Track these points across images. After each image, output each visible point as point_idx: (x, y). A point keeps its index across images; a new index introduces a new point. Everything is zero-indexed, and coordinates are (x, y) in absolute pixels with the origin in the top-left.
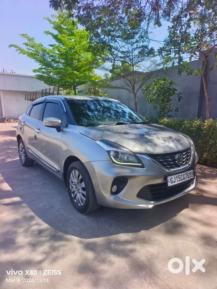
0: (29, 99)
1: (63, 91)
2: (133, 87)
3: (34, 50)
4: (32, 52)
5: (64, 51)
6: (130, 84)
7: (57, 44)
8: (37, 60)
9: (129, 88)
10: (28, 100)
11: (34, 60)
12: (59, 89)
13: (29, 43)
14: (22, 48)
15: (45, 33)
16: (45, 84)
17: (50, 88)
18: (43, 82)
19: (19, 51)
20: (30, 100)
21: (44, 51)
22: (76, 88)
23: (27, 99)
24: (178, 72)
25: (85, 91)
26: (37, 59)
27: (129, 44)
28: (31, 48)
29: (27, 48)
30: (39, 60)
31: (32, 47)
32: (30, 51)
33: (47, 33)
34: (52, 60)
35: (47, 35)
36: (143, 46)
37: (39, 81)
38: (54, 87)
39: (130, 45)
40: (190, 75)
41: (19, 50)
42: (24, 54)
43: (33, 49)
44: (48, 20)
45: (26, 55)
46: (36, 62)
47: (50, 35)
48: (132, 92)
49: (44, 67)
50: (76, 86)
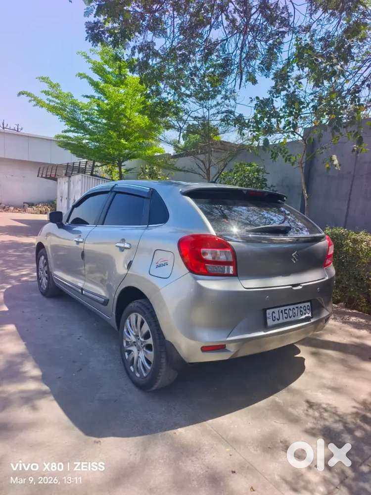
0: (44, 176)
1: (101, 167)
2: (208, 171)
3: (59, 102)
4: (56, 105)
5: (108, 107)
6: (203, 167)
7: (97, 95)
8: (64, 118)
9: (202, 173)
10: (42, 177)
11: (58, 117)
12: (95, 165)
13: (51, 90)
14: (39, 98)
15: (77, 76)
16: (73, 155)
17: (80, 162)
18: (69, 151)
19: (34, 103)
20: (46, 178)
21: (75, 104)
22: (123, 164)
23: (40, 175)
24: (272, 155)
25: (136, 169)
26: (62, 115)
27: (205, 107)
28: (54, 99)
29: (47, 99)
30: (66, 118)
31: (57, 97)
32: (52, 104)
33: (82, 76)
34: (87, 120)
35: (81, 78)
36: (227, 112)
37: (63, 149)
38: (87, 162)
39: (205, 110)
40: (288, 161)
41: (34, 100)
42: (42, 107)
43: (57, 100)
44: (84, 56)
45: (44, 109)
46: (61, 121)
47: (85, 80)
48: (206, 179)
49: (72, 129)
50: (123, 162)
